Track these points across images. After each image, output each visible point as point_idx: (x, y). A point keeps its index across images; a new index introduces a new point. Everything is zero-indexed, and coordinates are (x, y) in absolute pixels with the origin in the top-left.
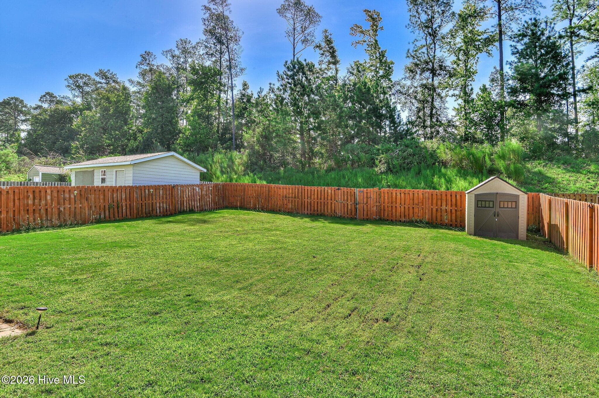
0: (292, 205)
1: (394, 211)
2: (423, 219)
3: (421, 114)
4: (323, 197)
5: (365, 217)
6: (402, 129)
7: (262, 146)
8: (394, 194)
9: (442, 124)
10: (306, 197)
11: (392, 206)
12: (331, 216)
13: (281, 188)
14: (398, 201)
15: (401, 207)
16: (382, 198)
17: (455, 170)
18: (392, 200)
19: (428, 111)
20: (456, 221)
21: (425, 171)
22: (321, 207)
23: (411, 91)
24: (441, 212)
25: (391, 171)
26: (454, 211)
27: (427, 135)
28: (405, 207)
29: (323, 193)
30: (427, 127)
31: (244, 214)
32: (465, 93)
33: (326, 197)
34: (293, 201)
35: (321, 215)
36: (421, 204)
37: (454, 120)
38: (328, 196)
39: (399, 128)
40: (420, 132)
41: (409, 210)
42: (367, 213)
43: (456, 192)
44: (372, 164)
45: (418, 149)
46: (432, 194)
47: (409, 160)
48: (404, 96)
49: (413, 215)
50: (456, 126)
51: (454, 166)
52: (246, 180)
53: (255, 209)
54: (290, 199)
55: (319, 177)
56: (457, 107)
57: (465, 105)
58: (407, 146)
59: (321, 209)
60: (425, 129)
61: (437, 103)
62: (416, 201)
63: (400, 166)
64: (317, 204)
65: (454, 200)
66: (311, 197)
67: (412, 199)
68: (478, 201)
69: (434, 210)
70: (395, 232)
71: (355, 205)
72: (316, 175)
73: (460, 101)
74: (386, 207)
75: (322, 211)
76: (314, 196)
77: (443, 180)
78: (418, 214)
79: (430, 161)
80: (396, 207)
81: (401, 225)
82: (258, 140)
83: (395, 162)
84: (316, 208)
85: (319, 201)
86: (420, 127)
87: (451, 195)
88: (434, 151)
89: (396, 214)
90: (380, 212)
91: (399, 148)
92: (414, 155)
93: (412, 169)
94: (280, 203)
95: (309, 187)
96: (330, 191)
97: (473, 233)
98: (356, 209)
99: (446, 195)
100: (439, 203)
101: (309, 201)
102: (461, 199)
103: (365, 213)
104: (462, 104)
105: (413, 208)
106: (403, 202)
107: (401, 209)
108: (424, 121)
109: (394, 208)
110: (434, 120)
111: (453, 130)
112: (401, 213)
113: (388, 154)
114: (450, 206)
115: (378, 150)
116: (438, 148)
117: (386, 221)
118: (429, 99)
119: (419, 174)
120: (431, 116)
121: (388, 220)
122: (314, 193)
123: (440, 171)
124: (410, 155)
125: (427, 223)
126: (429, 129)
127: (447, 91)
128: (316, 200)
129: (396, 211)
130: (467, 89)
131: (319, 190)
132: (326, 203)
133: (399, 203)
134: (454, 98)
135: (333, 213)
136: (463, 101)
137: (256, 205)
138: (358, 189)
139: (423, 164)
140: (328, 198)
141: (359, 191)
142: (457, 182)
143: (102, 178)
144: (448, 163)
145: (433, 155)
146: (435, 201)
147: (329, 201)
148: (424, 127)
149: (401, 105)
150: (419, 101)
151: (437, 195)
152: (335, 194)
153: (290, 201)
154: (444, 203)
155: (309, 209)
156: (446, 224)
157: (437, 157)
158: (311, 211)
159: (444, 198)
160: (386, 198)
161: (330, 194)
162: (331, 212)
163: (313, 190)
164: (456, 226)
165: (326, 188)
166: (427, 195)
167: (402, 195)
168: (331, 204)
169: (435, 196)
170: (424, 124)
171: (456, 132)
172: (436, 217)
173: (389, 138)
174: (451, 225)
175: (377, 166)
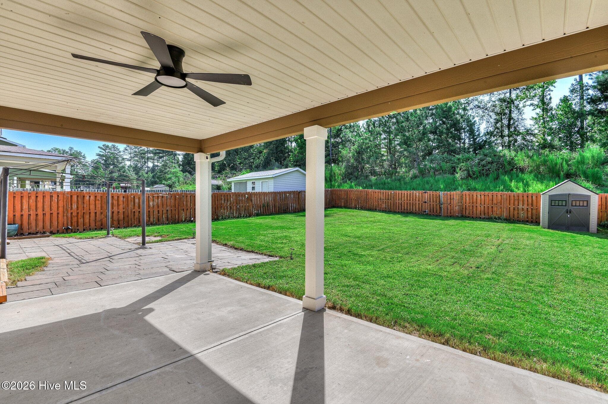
0: (386, 205)
1: (474, 209)
2: (501, 216)
3: (499, 125)
4: (411, 199)
5: (449, 214)
6: (481, 140)
7: (356, 160)
8: (475, 196)
9: (520, 133)
10: (397, 199)
11: (473, 206)
12: (419, 214)
13: (377, 193)
14: (479, 201)
15: (481, 206)
16: (464, 199)
17: (532, 175)
18: (473, 201)
19: (505, 122)
20: (532, 218)
21: (503, 176)
22: (410, 206)
23: (489, 105)
24: (518, 210)
25: (471, 177)
26: (530, 210)
27: (505, 143)
28: (484, 207)
29: (411, 196)
30: (505, 136)
31: (350, 212)
32: (543, 103)
33: (414, 198)
34: (387, 202)
35: (410, 213)
36: (499, 204)
37: (533, 129)
38: (416, 198)
39: (478, 139)
40: (499, 141)
41: (488, 209)
42: (451, 211)
43: (532, 194)
44: (453, 171)
45: (497, 157)
46: (510, 196)
47: (487, 167)
48: (482, 110)
49: (492, 213)
50: (535, 135)
51: (531, 172)
52: (346, 187)
53: (355, 208)
54: (384, 201)
55: (405, 183)
56: (535, 116)
57: (543, 114)
58: (486, 155)
59: (410, 208)
60: (503, 138)
61: (515, 115)
62: (495, 202)
63: (480, 173)
64: (407, 204)
65: (530, 201)
66: (401, 199)
67: (491, 200)
68: (551, 200)
69: (512, 209)
70: (477, 225)
71: (440, 205)
72: (402, 182)
73: (538, 110)
74: (468, 206)
75: (411, 210)
76: (404, 198)
77: (521, 184)
78: (497, 211)
79: (508, 168)
80: (476, 206)
81: (481, 221)
82: (354, 155)
83: (475, 169)
84: (406, 208)
85: (409, 202)
86: (498, 137)
87: (528, 197)
88: (512, 159)
89: (476, 212)
90: (462, 211)
91: (479, 157)
92: (492, 163)
93: (491, 175)
94: (375, 204)
95: (400, 192)
96: (417, 194)
97: (547, 227)
98: (440, 208)
99: (523, 196)
100: (516, 203)
101: (400, 202)
102: (537, 200)
103: (449, 211)
104: (540, 113)
105: (492, 207)
106: (483, 203)
107: (481, 208)
108: (502, 131)
109: (475, 207)
110: (512, 129)
111: (532, 138)
112: (481, 211)
113: (468, 163)
114: (526, 205)
115: (459, 159)
116: (515, 156)
117: (467, 217)
118: (507, 111)
119: (497, 179)
120: (509, 126)
121: (469, 217)
122: (404, 196)
123: (517, 176)
124: (489, 163)
125: (504, 220)
126: (507, 138)
127: (525, 102)
128: (406, 202)
129: (476, 210)
130: (545, 99)
131: (409, 194)
132: (414, 203)
133: (480, 203)
134: (532, 108)
135: (421, 211)
136: (541, 111)
137: (356, 206)
138: (442, 192)
139: (501, 170)
140: (416, 200)
141: (443, 194)
142: (534, 186)
143: (252, 187)
144: (526, 170)
145: (511, 163)
146: (512, 202)
147: (417, 202)
148: (502, 136)
149: (479, 118)
150: (497, 114)
151: (514, 196)
152: (422, 196)
153: (384, 202)
154: (521, 203)
155: (400, 208)
156: (523, 220)
157: (515, 164)
158: (401, 210)
159: (521, 198)
160: (468, 199)
161: (417, 196)
162: (419, 211)
163: (403, 193)
164: (532, 222)
165: (415, 192)
166: (505, 196)
167: (482, 197)
168: (419, 204)
169: (513, 197)
170: (502, 134)
171: (534, 139)
172: (514, 215)
173: (469, 148)
174: (527, 221)
175: (457, 173)
